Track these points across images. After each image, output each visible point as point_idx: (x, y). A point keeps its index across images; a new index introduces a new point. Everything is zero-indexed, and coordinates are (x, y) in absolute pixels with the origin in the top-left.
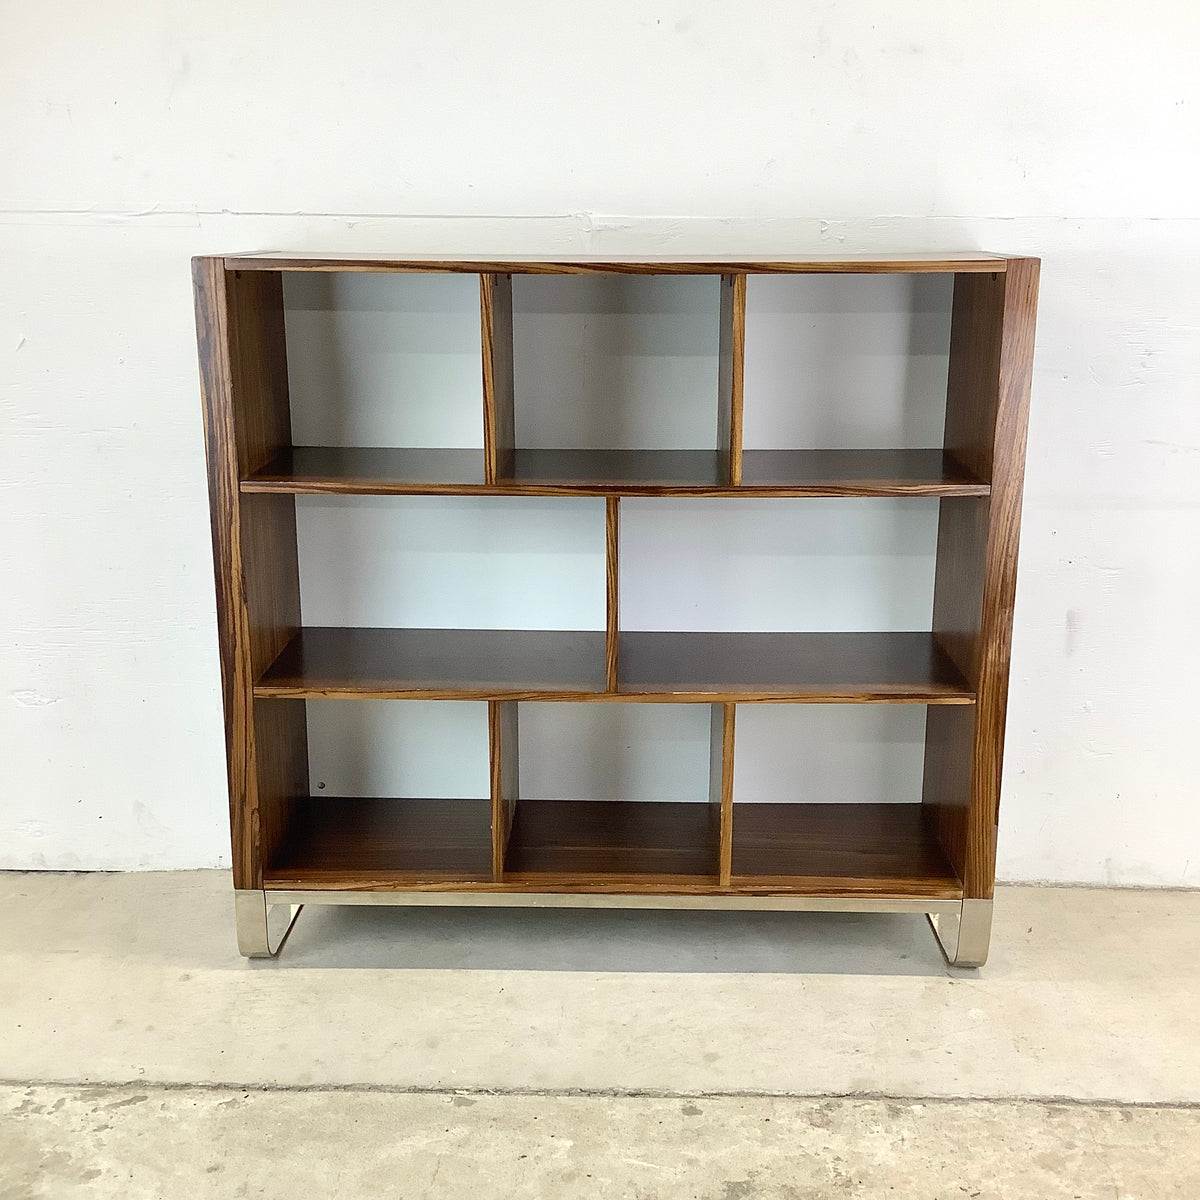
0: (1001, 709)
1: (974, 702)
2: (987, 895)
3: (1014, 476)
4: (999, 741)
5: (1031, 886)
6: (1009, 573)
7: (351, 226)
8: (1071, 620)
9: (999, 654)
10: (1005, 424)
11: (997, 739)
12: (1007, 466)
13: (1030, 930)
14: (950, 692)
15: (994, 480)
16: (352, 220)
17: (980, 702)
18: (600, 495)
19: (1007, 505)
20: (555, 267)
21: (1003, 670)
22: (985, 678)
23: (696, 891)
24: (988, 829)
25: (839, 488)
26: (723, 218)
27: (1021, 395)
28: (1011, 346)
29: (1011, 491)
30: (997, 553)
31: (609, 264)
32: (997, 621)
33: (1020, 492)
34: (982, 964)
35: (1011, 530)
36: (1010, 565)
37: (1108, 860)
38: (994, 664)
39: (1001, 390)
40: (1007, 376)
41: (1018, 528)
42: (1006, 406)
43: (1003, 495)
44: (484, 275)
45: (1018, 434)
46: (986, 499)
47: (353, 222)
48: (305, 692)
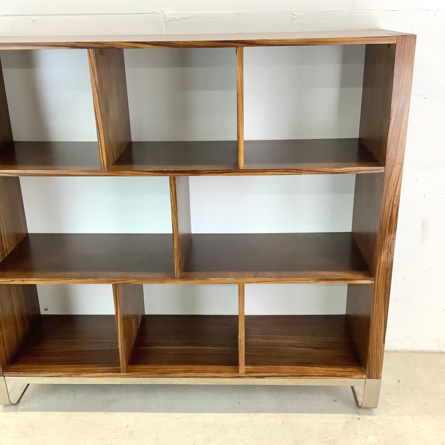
0: (388, 286)
1: (373, 282)
2: (378, 377)
3: (398, 162)
4: (387, 303)
5: (399, 352)
6: (394, 214)
7: (34, 21)
8: (424, 225)
9: (388, 257)
10: (394, 133)
11: (385, 301)
12: (394, 156)
13: (399, 381)
14: (360, 276)
15: (387, 163)
16: (35, 18)
17: (376, 282)
18: (166, 176)
19: (394, 178)
20: (131, 45)
21: (389, 266)
22: (379, 270)
23: (226, 376)
24: (380, 346)
25: (299, 170)
26: (238, 12)
27: (403, 116)
28: (398, 88)
29: (396, 170)
30: (387, 204)
31: (162, 42)
32: (387, 240)
33: (401, 171)
34: (375, 407)
35: (395, 191)
36: (395, 211)
37: (438, 340)
38: (384, 263)
39: (392, 113)
40: (395, 105)
41: (400, 190)
42: (394, 123)
43: (391, 173)
44: (90, 50)
45: (401, 138)
46: (383, 174)
47: (35, 19)
48: (13, 281)
